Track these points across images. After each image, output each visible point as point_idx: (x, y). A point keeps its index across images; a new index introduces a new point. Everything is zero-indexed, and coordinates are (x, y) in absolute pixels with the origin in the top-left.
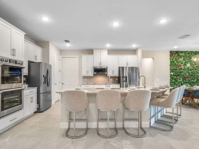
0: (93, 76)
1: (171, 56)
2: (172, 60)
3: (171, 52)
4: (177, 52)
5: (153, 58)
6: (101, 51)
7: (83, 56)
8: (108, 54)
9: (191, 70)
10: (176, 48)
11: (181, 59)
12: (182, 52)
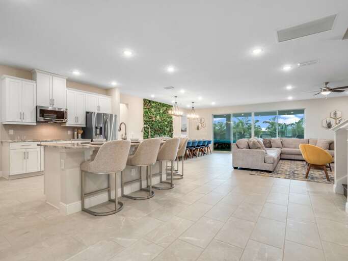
0: (35, 124)
1: (144, 105)
2: (145, 110)
3: (145, 100)
4: (150, 101)
5: (127, 105)
6: (54, 78)
7: (7, 79)
8: (67, 87)
9: (160, 123)
10: (152, 97)
11: (153, 110)
12: (153, 102)
